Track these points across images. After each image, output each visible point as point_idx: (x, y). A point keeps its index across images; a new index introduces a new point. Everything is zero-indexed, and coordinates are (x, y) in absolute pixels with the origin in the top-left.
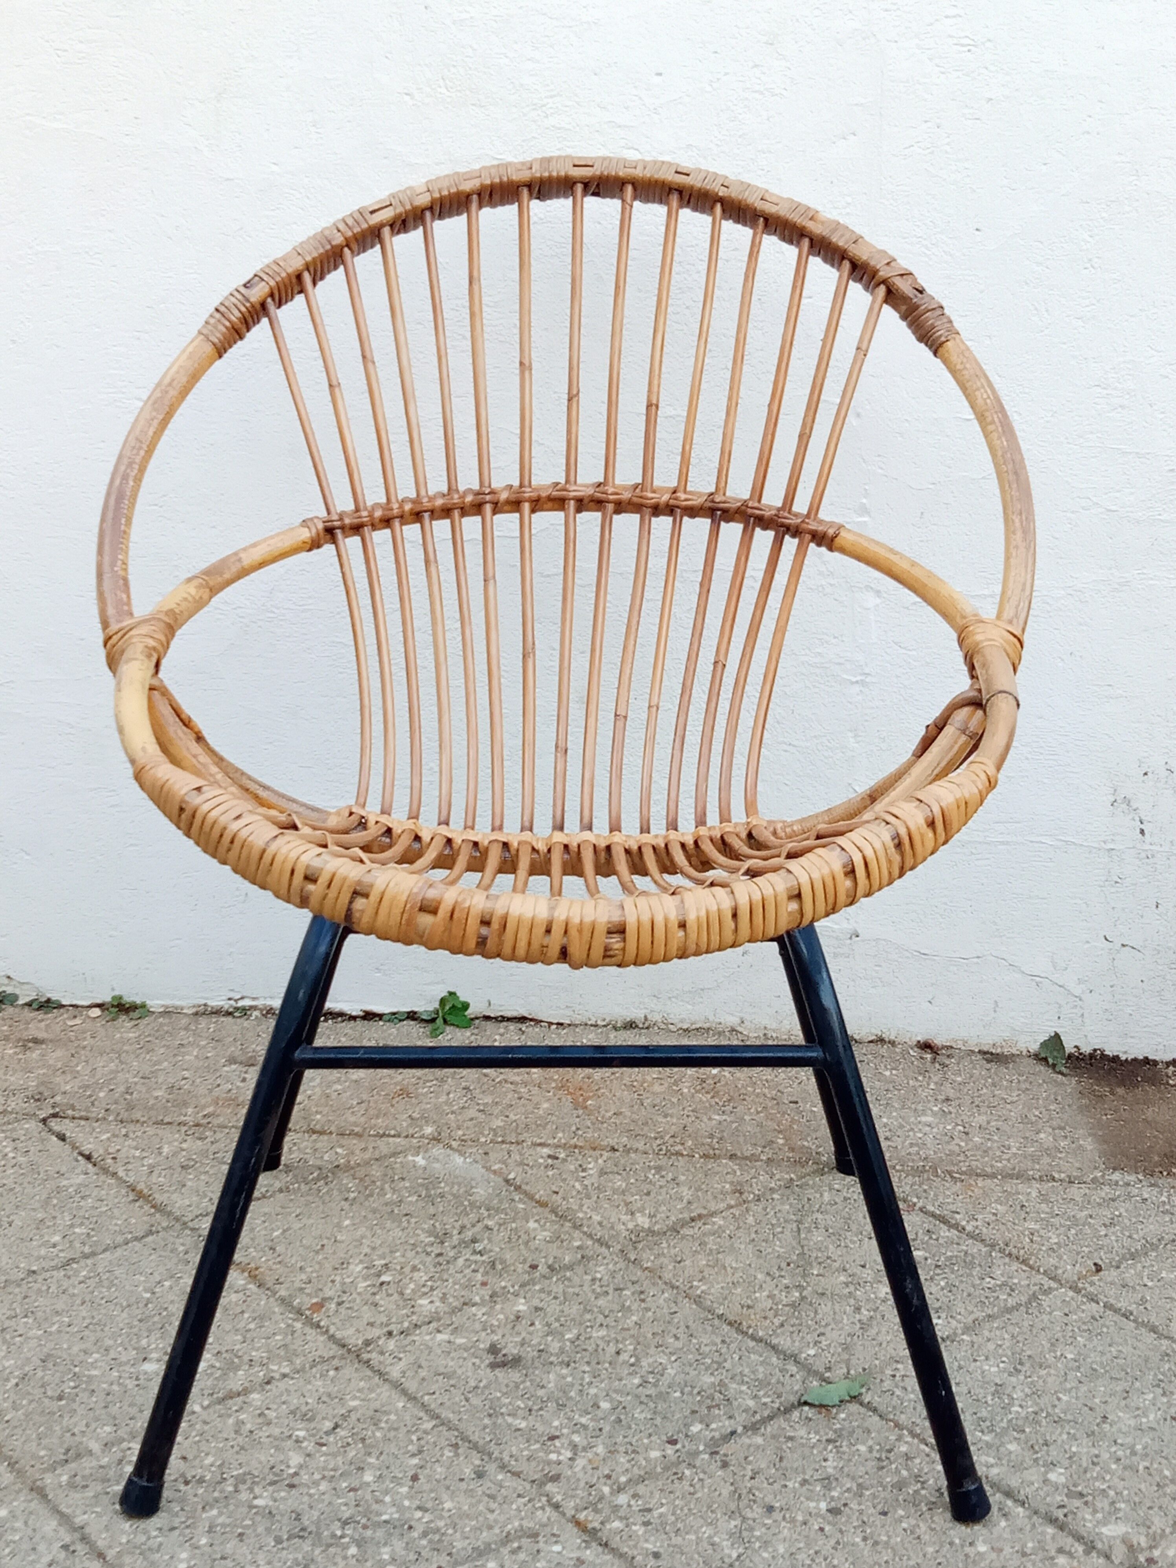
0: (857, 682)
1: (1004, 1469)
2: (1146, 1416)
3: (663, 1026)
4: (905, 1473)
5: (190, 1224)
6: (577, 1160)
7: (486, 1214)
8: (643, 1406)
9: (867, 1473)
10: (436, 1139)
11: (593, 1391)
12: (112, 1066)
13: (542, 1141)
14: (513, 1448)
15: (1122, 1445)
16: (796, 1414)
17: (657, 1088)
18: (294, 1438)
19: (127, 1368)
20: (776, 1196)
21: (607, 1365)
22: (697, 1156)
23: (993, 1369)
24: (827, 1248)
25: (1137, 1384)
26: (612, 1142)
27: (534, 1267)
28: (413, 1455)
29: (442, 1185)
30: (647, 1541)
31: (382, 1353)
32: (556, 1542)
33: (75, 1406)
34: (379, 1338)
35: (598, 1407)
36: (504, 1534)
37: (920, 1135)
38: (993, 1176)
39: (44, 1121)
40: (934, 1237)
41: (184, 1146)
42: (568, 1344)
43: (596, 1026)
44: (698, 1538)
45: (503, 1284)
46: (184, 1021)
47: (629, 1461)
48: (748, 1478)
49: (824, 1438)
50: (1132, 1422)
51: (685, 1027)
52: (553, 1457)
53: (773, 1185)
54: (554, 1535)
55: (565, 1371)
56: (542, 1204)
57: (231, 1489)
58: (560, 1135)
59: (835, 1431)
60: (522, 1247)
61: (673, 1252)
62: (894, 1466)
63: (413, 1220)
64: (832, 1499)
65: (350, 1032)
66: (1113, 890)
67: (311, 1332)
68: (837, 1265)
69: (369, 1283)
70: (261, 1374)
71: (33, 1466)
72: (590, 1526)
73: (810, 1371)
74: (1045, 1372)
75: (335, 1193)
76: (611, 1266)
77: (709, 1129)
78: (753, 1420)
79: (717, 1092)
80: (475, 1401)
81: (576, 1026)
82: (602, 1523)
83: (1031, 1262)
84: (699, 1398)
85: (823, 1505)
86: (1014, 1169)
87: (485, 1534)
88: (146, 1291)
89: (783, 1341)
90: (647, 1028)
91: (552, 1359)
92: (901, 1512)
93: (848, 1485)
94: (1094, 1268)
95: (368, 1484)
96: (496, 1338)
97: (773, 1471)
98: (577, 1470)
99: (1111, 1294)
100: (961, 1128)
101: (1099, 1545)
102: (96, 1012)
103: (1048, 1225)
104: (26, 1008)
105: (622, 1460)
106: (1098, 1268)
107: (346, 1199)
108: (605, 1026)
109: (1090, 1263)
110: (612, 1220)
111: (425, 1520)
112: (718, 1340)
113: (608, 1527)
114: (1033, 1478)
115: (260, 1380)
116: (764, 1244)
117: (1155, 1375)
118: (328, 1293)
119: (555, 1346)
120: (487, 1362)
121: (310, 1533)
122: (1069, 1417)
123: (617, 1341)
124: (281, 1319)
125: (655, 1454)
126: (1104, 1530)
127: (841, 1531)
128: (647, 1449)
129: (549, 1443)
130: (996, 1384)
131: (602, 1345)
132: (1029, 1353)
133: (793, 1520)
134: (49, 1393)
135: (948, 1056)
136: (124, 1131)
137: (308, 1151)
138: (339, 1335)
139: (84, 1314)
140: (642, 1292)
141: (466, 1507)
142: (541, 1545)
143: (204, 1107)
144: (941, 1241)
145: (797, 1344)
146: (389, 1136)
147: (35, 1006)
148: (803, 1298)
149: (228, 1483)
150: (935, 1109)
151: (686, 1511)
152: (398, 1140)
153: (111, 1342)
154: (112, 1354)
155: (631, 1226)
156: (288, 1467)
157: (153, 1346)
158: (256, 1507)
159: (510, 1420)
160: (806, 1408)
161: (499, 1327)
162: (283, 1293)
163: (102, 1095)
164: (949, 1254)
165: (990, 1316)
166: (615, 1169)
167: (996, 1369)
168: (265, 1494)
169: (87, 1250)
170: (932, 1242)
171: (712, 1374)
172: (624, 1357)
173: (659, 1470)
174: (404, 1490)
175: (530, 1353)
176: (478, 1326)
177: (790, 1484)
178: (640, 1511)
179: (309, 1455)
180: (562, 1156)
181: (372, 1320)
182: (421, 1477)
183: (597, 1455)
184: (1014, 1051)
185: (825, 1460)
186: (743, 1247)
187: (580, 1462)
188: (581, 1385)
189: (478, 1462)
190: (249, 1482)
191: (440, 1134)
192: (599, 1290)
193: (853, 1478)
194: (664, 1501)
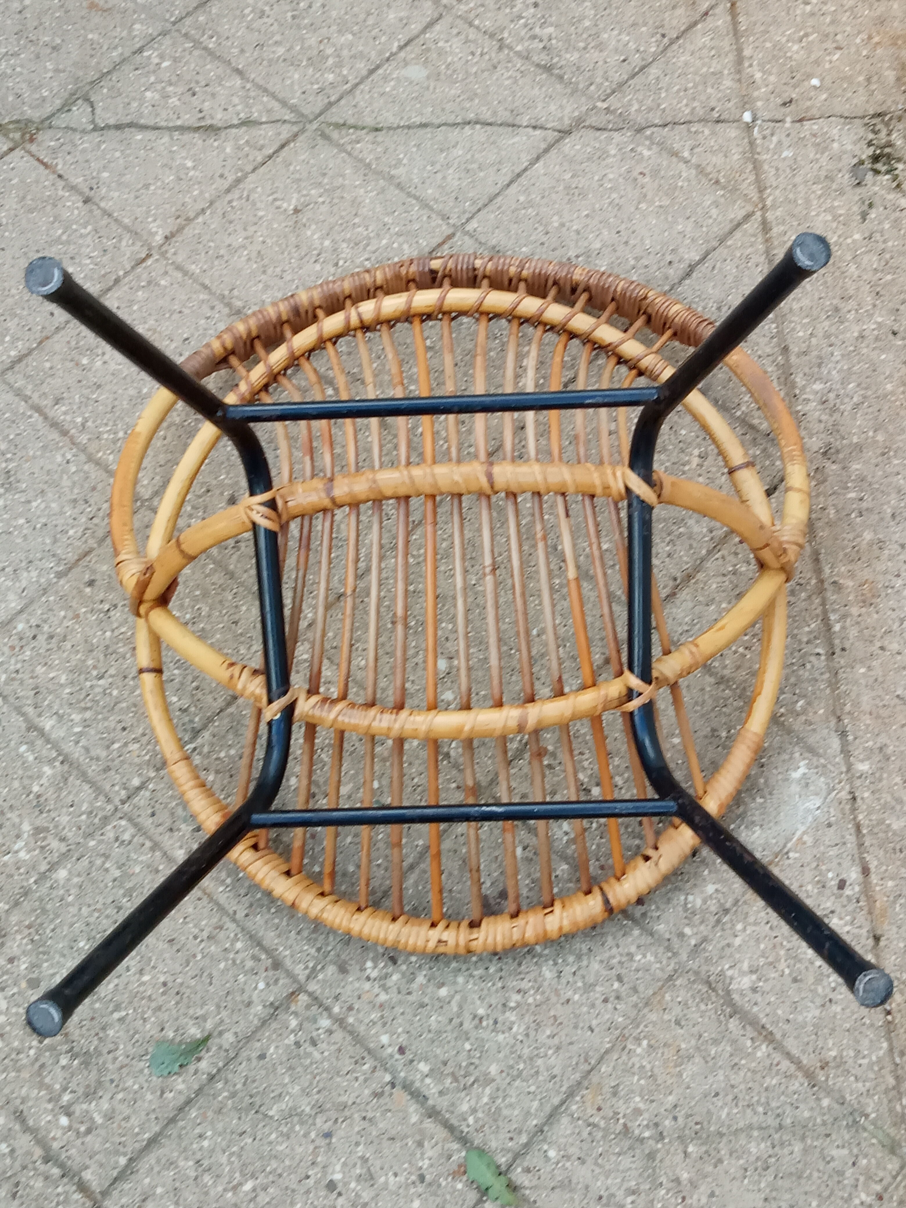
16: (457, 1146)
20: (826, 1102)
24: (738, 1158)
30: (277, 1047)
32: (268, 984)
36: (276, 947)
44: (286, 1084)
48: (365, 1114)
49: (425, 1173)
52: (369, 964)
53: (848, 1097)
54: (277, 981)
59: (434, 1181)
61: (695, 1016)
68: (709, 1169)
72: (292, 1005)
73: (522, 1154)
76: (656, 966)
78: (444, 1112)
82: (294, 1012)
84: (464, 1064)
85: (337, 1177)
87: (272, 934)
89: (564, 1128)
93: (365, 1195)
97: (373, 1134)
98: (354, 984)
105: (375, 1016)
112: (555, 1071)
113: (291, 1017)
125: (385, 1039)
127: (308, 1192)
128: (390, 1032)
129: (386, 958)
133: (316, 1154)
140: (619, 998)
142: (266, 974)
145: (562, 1140)
146: (843, 736)
148: (641, 1141)
151: (316, 1071)
152: (836, 745)
155: (731, 973)
160: (463, 1154)
171: (502, 1071)
172: (516, 997)
173: (366, 1045)
178: (311, 1038)
186: (720, 1078)
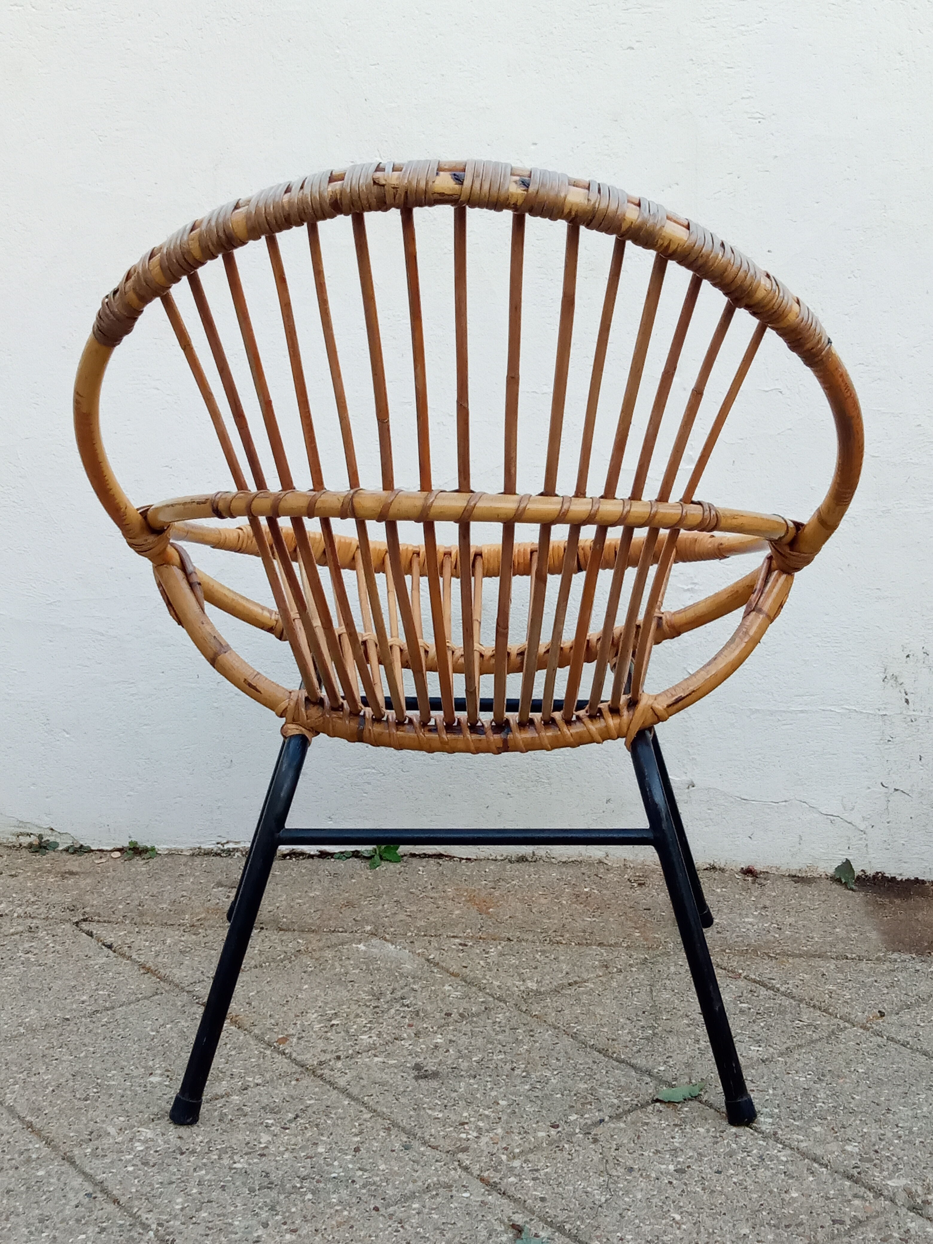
0: (688, 590)
1: (811, 1143)
2: (921, 1109)
3: (547, 860)
4: (734, 1146)
5: (187, 989)
6: (481, 946)
7: (412, 981)
8: (533, 1103)
9: (705, 1146)
10: (373, 934)
11: (493, 1093)
12: (129, 889)
13: (455, 934)
14: (433, 1130)
15: (902, 1127)
16: (650, 1108)
17: (543, 901)
18: (265, 1124)
19: (137, 1080)
20: (634, 969)
21: (504, 1077)
22: (573, 944)
23: (801, 1079)
24: (673, 1002)
25: (914, 1088)
26: (509, 935)
27: (449, 1015)
28: (356, 1135)
29: (379, 962)
30: (535, 1190)
31: (332, 1070)
32: (466, 1191)
33: (97, 1104)
34: (330, 1060)
35: (498, 1104)
36: (426, 1186)
37: (744, 930)
38: (801, 956)
39: (77, 923)
40: (756, 995)
41: (183, 939)
42: (475, 1064)
43: (496, 860)
44: (574, 1188)
45: (425, 1026)
46: (184, 860)
47: (521, 1139)
48: (613, 1150)
49: (672, 1123)
50: (910, 1113)
51: (564, 860)
52: (463, 1136)
53: (632, 962)
54: (463, 1186)
55: (472, 1081)
56: (456, 975)
57: (216, 1157)
58: (469, 931)
59: (681, 1120)
60: (439, 1002)
61: (555, 1005)
62: (725, 1142)
63: (356, 985)
64: (679, 1162)
65: (309, 866)
66: (887, 747)
67: (278, 1058)
68: (681, 1013)
69: (322, 1025)
70: (240, 1083)
71: (64, 1143)
72: (492, 1181)
73: (661, 1081)
74: (842, 1081)
75: (297, 967)
76: (507, 1014)
77: (582, 927)
78: (617, 1112)
79: (589, 904)
80: (402, 1100)
81: (481, 860)
82: (501, 1179)
83: (830, 1011)
84: (575, 1098)
85: (672, 1167)
86: (816, 951)
87: (411, 1185)
88: (153, 1031)
89: (640, 1061)
90: (535, 862)
91: (462, 1073)
92: (732, 1172)
93: (691, 1154)
94: (879, 1014)
95: (321, 1154)
96: (419, 1060)
97: (633, 1145)
98: (481, 1144)
99: (893, 1031)
100: (776, 925)
101: (886, 1193)
102: (117, 854)
103: (842, 986)
104: (64, 853)
105: (516, 1138)
106: (882, 1015)
107: (305, 972)
108: (502, 860)
109: (876, 1011)
110: (508, 985)
111: (364, 1177)
112: (590, 1061)
113: (505, 1180)
114: (835, 1149)
115: (239, 1087)
116: (625, 1000)
117: (927, 1082)
118: (291, 1032)
119: (465, 1065)
120: (413, 1075)
121: (276, 1185)
122: (861, 1110)
123: (512, 1062)
124: (255, 1048)
125: (541, 1134)
126: (889, 1182)
127: (685, 1184)
128: (535, 1131)
129: (460, 1127)
130: (804, 1089)
131: (501, 1064)
132: (829, 1068)
133: (648, 1176)
134: (78, 1096)
135: (765, 879)
136: (137, 930)
137: (277, 941)
138: (299, 1058)
139: (105, 1045)
140: (531, 1031)
141: (396, 1168)
142: (454, 1193)
143: (198, 914)
144: (761, 997)
145: (650, 1063)
146: (339, 931)
147: (71, 850)
148: (655, 1034)
149: (214, 1153)
150: (755, 913)
151: (566, 1171)
152: (344, 934)
153: (126, 1063)
154: (126, 1071)
155: (522, 988)
156: (260, 1143)
157: (158, 1066)
158: (235, 1168)
159: (430, 1112)
160: (658, 1104)
161: (421, 1053)
162: (256, 1031)
163: (121, 907)
164: (767, 1005)
165: (799, 1046)
166: (511, 952)
167: (804, 1079)
168: (242, 1160)
169: (107, 1005)
170: (754, 998)
171: (585, 1082)
172: (518, 1072)
173: (544, 1145)
174: (349, 1157)
175: (444, 1070)
176: (406, 1053)
177: (646, 1154)
178: (530, 1171)
179: (275, 1135)
180: (470, 944)
181: (325, 1048)
182: (362, 1149)
183: (496, 1134)
184: (815, 875)
185: (673, 1138)
186: (609, 1001)
187: (484, 1140)
188: (485, 1089)
189: (405, 1139)
190: (230, 1153)
191: (376, 930)
192: (498, 1029)
193: (694, 1150)
194: (548, 1164)
